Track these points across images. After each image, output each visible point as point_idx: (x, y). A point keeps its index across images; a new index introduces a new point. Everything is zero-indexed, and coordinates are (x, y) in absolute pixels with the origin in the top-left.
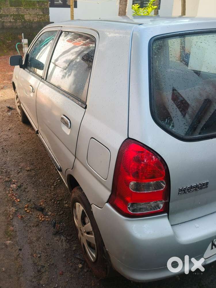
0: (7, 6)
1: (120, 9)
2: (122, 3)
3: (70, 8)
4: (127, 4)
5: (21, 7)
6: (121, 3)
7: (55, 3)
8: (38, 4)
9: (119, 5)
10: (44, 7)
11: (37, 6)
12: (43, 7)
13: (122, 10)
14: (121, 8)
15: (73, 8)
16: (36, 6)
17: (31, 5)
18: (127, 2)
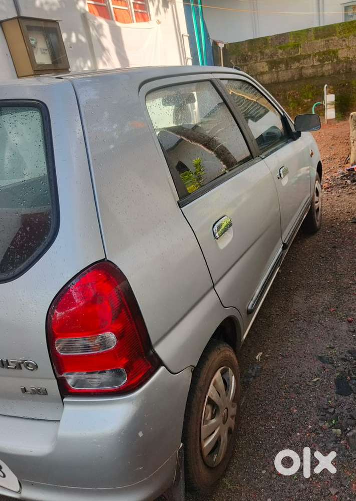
0: (309, 39)
5: (333, 36)
17: (352, 30)
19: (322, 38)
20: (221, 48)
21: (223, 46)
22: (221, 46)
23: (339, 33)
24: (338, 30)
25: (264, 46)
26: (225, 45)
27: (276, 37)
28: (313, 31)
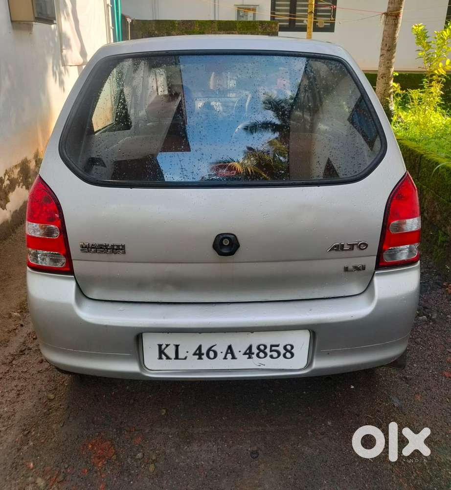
0: (213, 30)
1: (385, 33)
2: (389, 21)
3: (306, 33)
4: (398, 23)
5: (235, 31)
6: (386, 23)
7: (296, 24)
8: (260, 27)
9: (383, 26)
10: (270, 31)
11: (260, 30)
12: (268, 31)
13: (388, 34)
14: (386, 31)
15: (311, 32)
16: (257, 29)
17: (250, 29)
18: (398, 22)
19: (224, 31)
20: (129, 22)
21: (131, 21)
22: (129, 21)
23: (239, 29)
24: (238, 27)
25: (171, 28)
26: (132, 21)
27: (182, 22)
28: (216, 23)
